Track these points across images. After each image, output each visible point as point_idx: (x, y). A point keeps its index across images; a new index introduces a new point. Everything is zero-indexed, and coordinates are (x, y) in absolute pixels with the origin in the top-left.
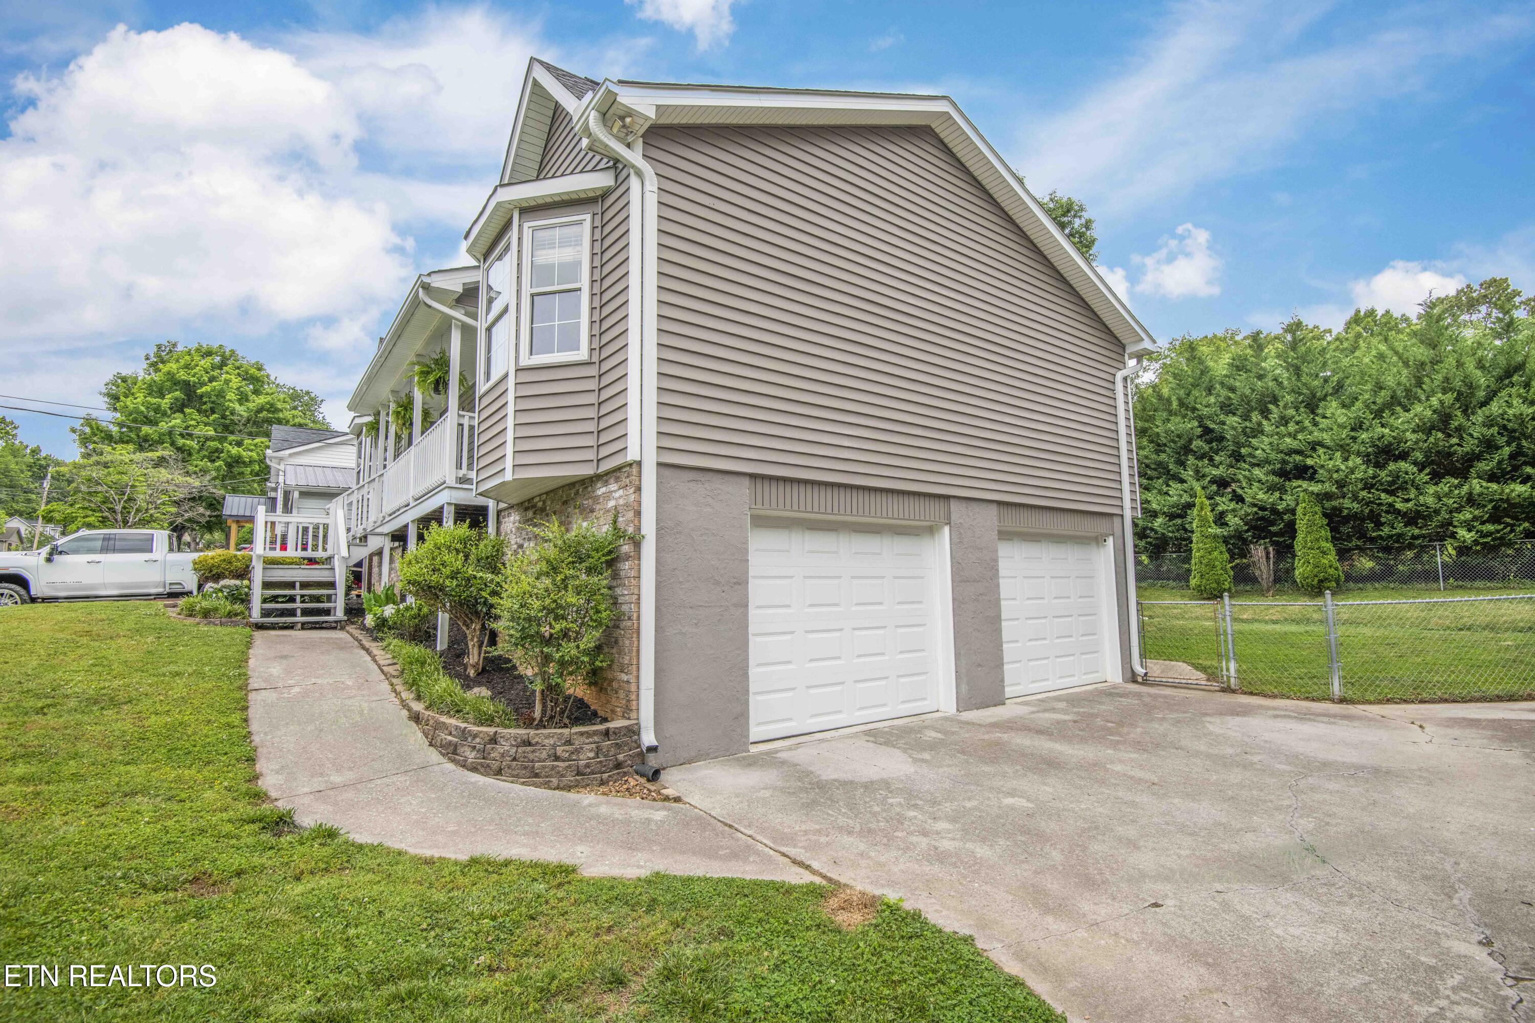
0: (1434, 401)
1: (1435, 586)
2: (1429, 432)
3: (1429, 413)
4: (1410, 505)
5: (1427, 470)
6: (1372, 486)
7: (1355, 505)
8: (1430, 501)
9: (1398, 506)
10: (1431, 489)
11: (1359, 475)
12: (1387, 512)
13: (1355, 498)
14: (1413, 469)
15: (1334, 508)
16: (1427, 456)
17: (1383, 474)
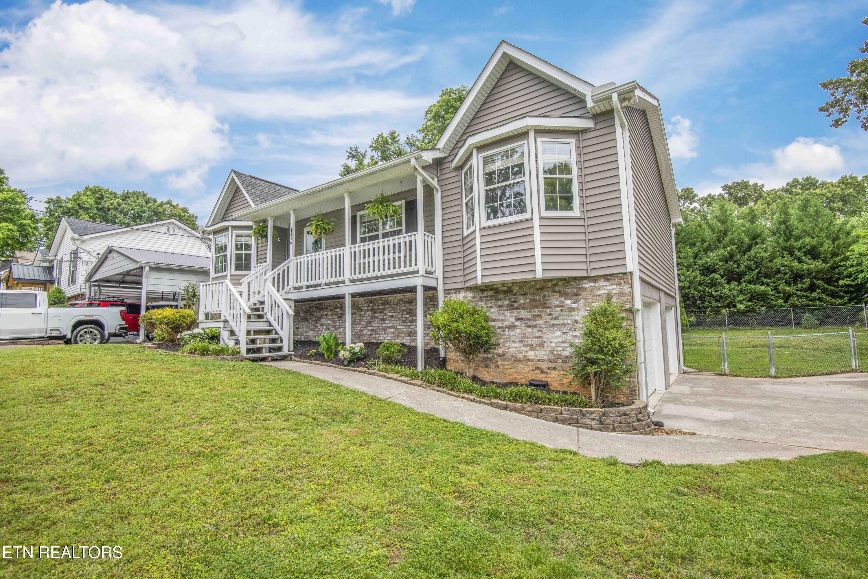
0: (728, 249)
1: (724, 328)
2: (727, 262)
3: (726, 253)
4: (718, 293)
5: (725, 278)
6: (702, 284)
7: (696, 292)
8: (726, 291)
9: (714, 293)
10: (727, 286)
11: (698, 279)
12: (708, 296)
13: (695, 289)
14: (719, 277)
15: (686, 294)
16: (725, 271)
17: (707, 279)
